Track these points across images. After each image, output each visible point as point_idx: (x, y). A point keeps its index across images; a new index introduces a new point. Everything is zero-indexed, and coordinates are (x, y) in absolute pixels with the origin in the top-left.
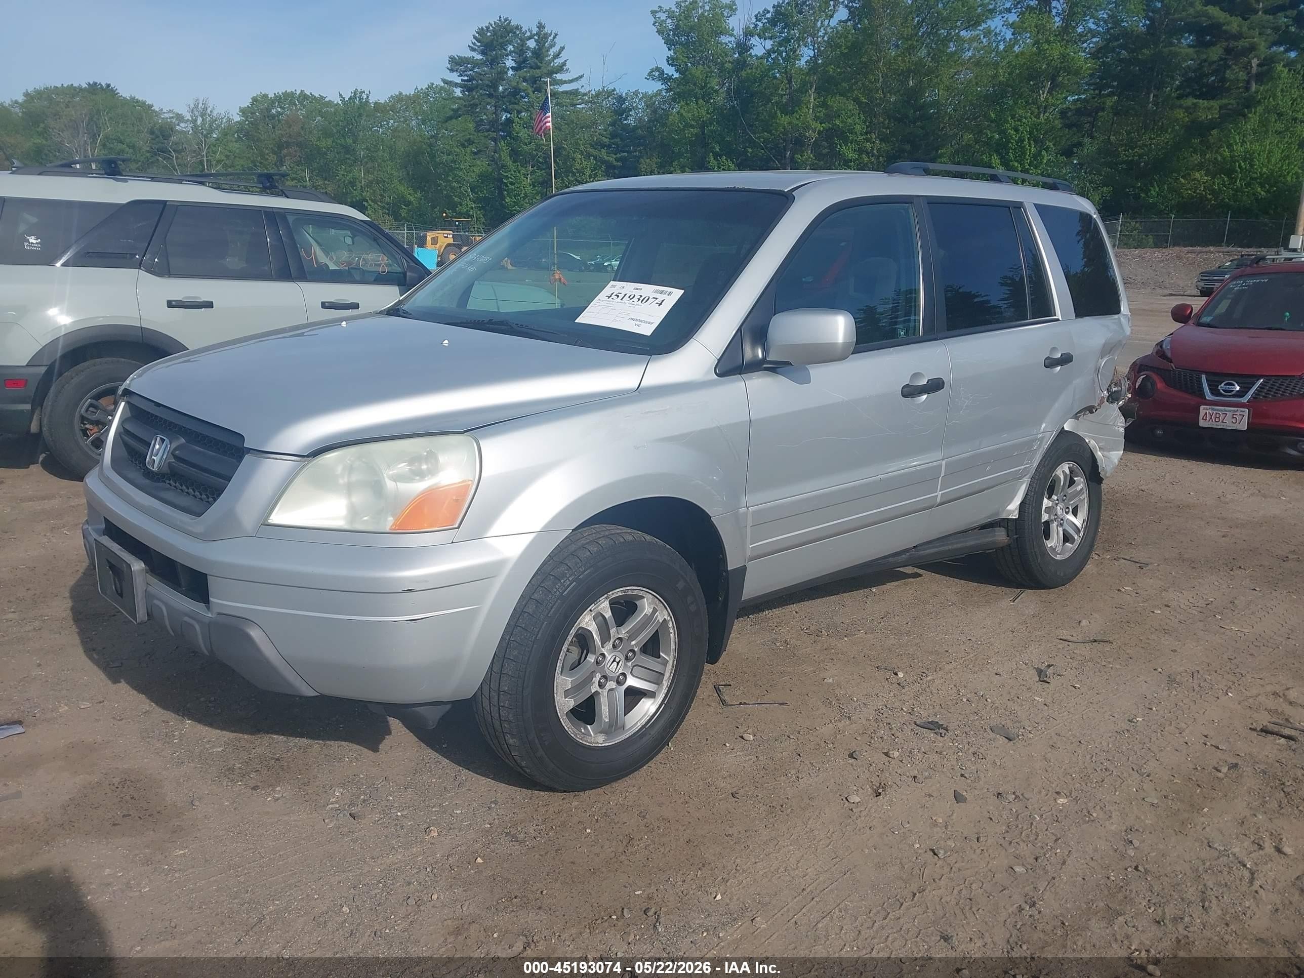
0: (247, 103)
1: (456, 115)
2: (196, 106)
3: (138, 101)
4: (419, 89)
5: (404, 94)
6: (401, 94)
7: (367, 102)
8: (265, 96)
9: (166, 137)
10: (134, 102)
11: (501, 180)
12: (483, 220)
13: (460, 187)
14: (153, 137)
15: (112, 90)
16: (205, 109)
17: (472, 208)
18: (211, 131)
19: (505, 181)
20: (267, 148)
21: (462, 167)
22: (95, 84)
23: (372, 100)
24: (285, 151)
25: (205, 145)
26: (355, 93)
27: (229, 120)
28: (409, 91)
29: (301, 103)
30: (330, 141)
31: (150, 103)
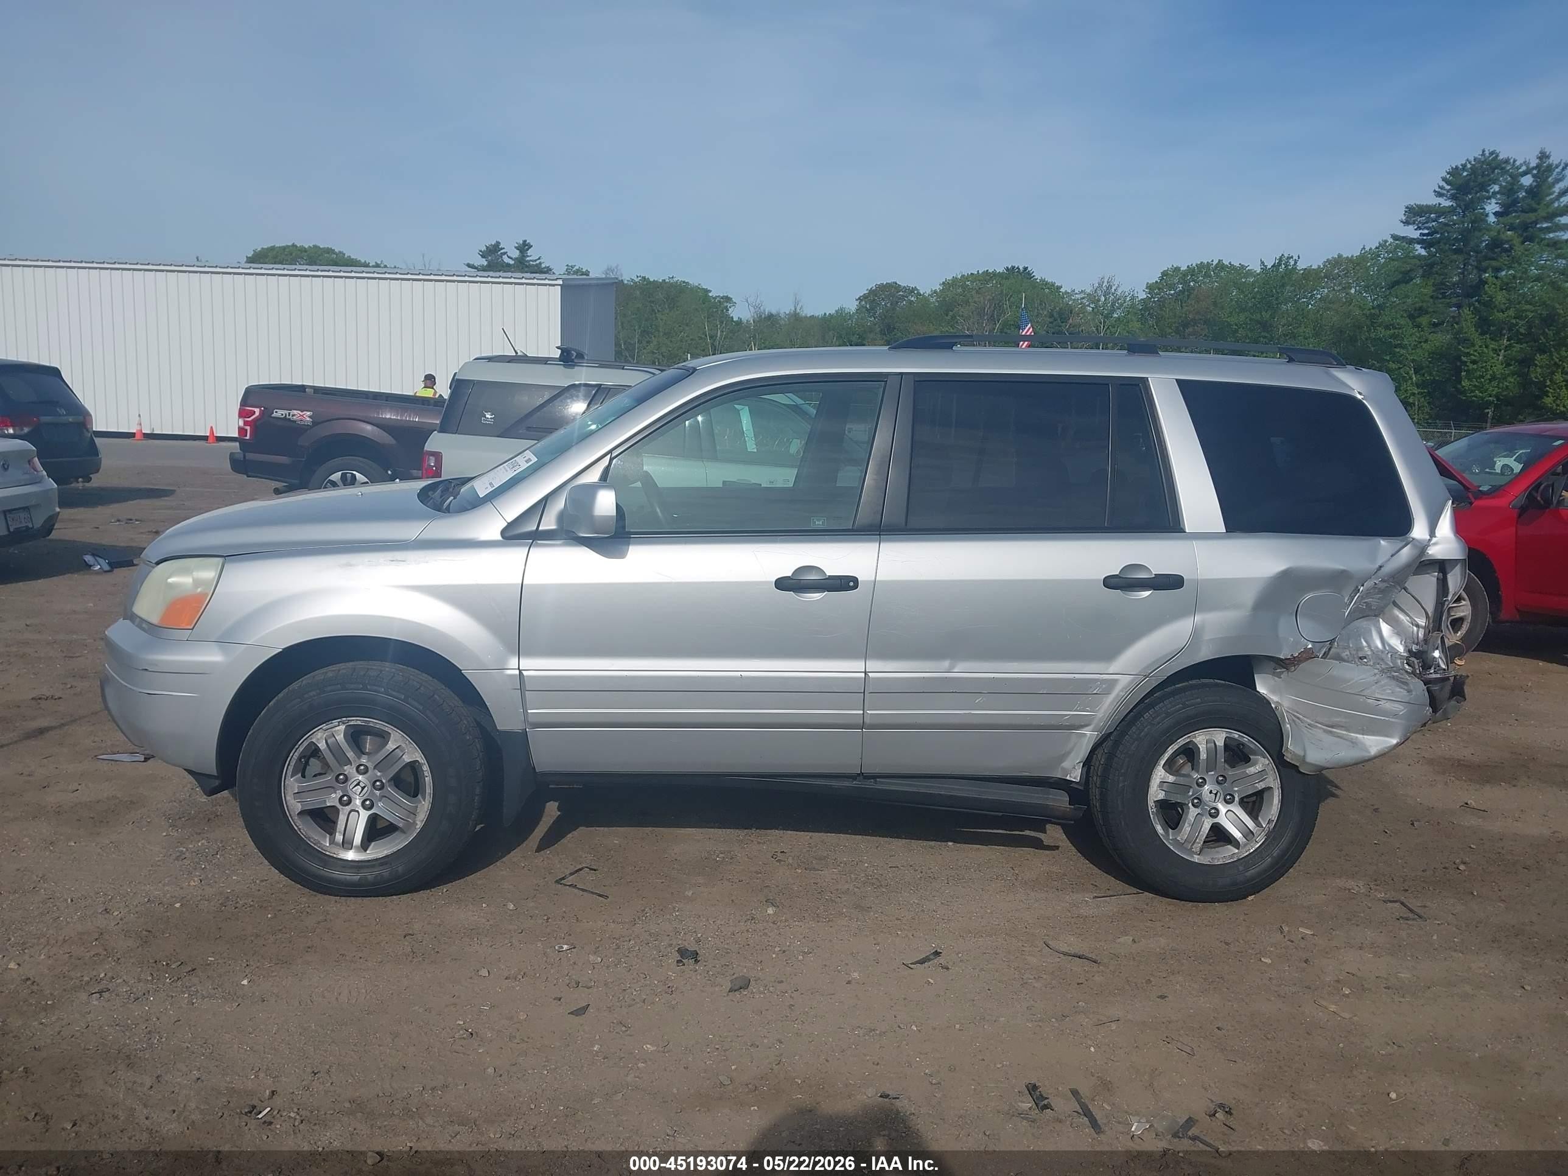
0: (1155, 277)
1: (1406, 278)
2: (1100, 285)
3: (1047, 283)
4: (1367, 249)
5: (1345, 256)
6: (1340, 256)
7: (1294, 268)
8: (1177, 269)
9: (1064, 320)
10: (1045, 284)
11: (1458, 358)
12: (1427, 409)
13: (1400, 368)
14: (1051, 320)
15: (1029, 274)
16: (1109, 287)
17: (1414, 394)
18: (1113, 311)
19: (1464, 359)
20: (1170, 328)
21: (1406, 342)
22: (1013, 267)
23: (1301, 265)
24: (1191, 329)
25: (1104, 327)
26: (1280, 259)
27: (1133, 298)
28: (1352, 251)
29: (1217, 275)
30: (1242, 317)
31: (1059, 285)
